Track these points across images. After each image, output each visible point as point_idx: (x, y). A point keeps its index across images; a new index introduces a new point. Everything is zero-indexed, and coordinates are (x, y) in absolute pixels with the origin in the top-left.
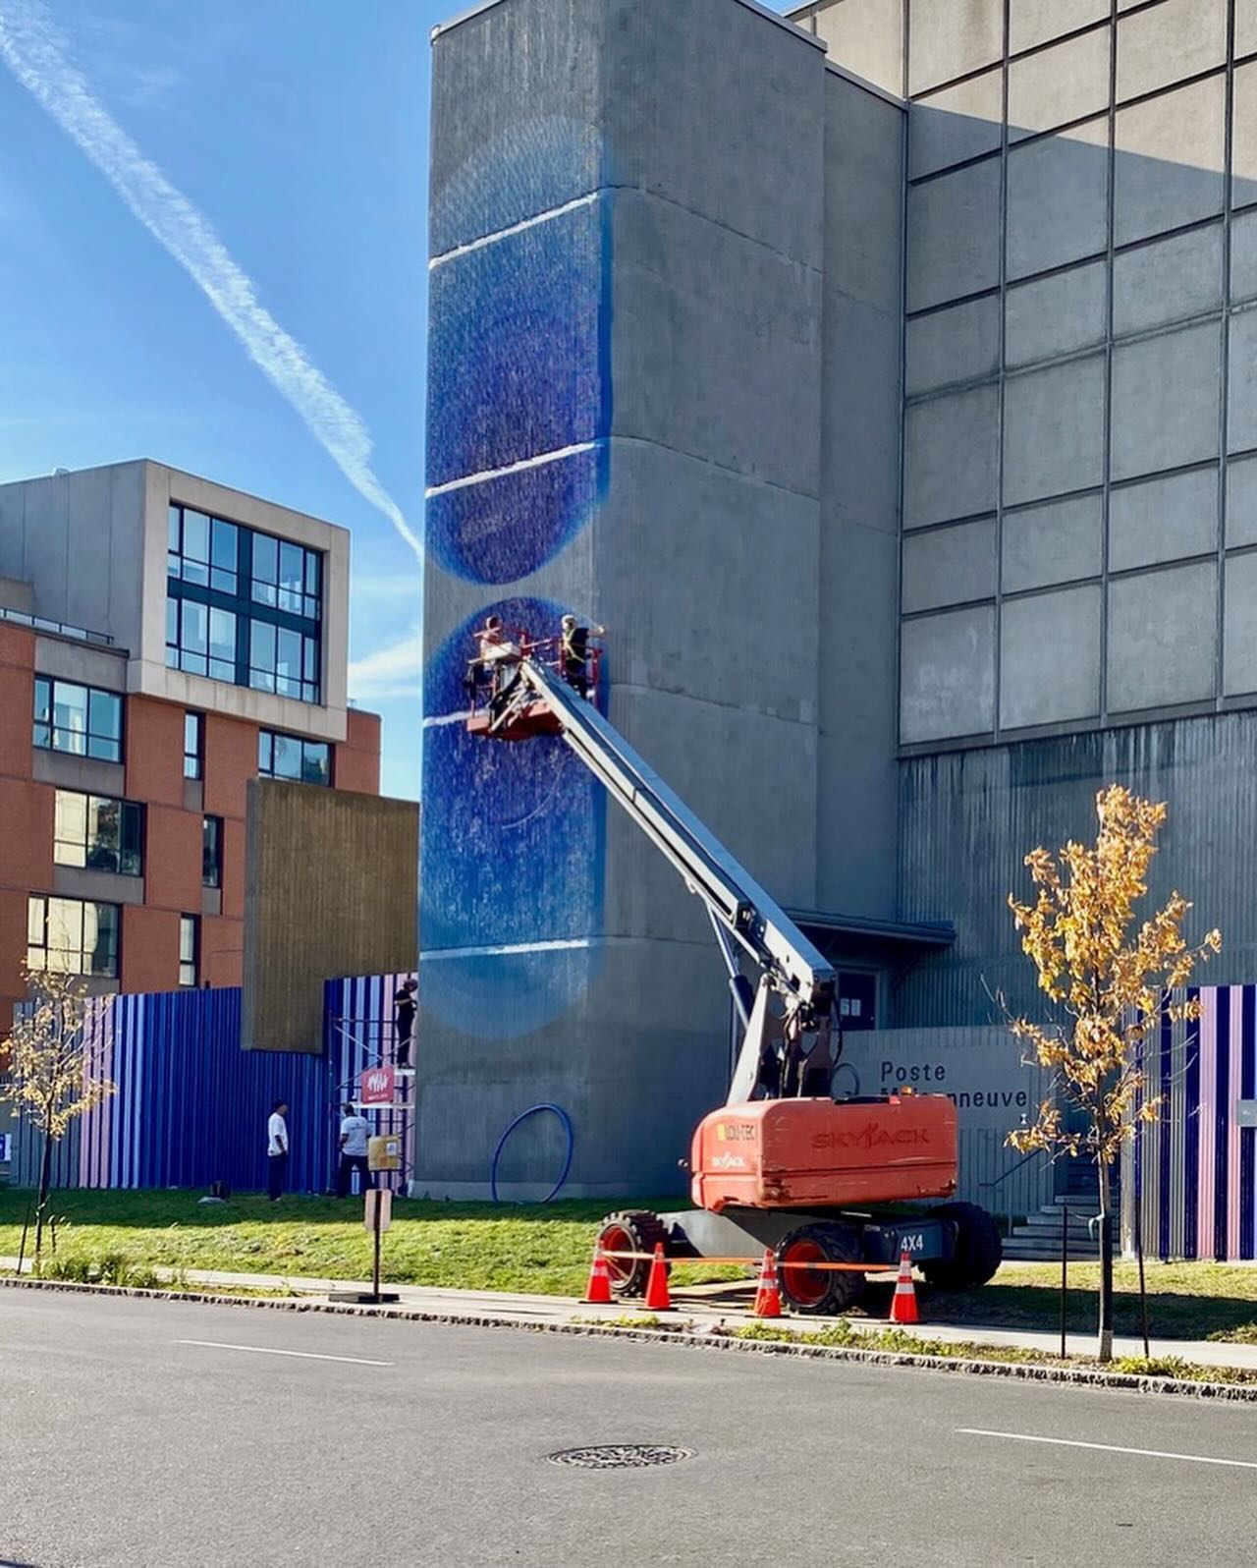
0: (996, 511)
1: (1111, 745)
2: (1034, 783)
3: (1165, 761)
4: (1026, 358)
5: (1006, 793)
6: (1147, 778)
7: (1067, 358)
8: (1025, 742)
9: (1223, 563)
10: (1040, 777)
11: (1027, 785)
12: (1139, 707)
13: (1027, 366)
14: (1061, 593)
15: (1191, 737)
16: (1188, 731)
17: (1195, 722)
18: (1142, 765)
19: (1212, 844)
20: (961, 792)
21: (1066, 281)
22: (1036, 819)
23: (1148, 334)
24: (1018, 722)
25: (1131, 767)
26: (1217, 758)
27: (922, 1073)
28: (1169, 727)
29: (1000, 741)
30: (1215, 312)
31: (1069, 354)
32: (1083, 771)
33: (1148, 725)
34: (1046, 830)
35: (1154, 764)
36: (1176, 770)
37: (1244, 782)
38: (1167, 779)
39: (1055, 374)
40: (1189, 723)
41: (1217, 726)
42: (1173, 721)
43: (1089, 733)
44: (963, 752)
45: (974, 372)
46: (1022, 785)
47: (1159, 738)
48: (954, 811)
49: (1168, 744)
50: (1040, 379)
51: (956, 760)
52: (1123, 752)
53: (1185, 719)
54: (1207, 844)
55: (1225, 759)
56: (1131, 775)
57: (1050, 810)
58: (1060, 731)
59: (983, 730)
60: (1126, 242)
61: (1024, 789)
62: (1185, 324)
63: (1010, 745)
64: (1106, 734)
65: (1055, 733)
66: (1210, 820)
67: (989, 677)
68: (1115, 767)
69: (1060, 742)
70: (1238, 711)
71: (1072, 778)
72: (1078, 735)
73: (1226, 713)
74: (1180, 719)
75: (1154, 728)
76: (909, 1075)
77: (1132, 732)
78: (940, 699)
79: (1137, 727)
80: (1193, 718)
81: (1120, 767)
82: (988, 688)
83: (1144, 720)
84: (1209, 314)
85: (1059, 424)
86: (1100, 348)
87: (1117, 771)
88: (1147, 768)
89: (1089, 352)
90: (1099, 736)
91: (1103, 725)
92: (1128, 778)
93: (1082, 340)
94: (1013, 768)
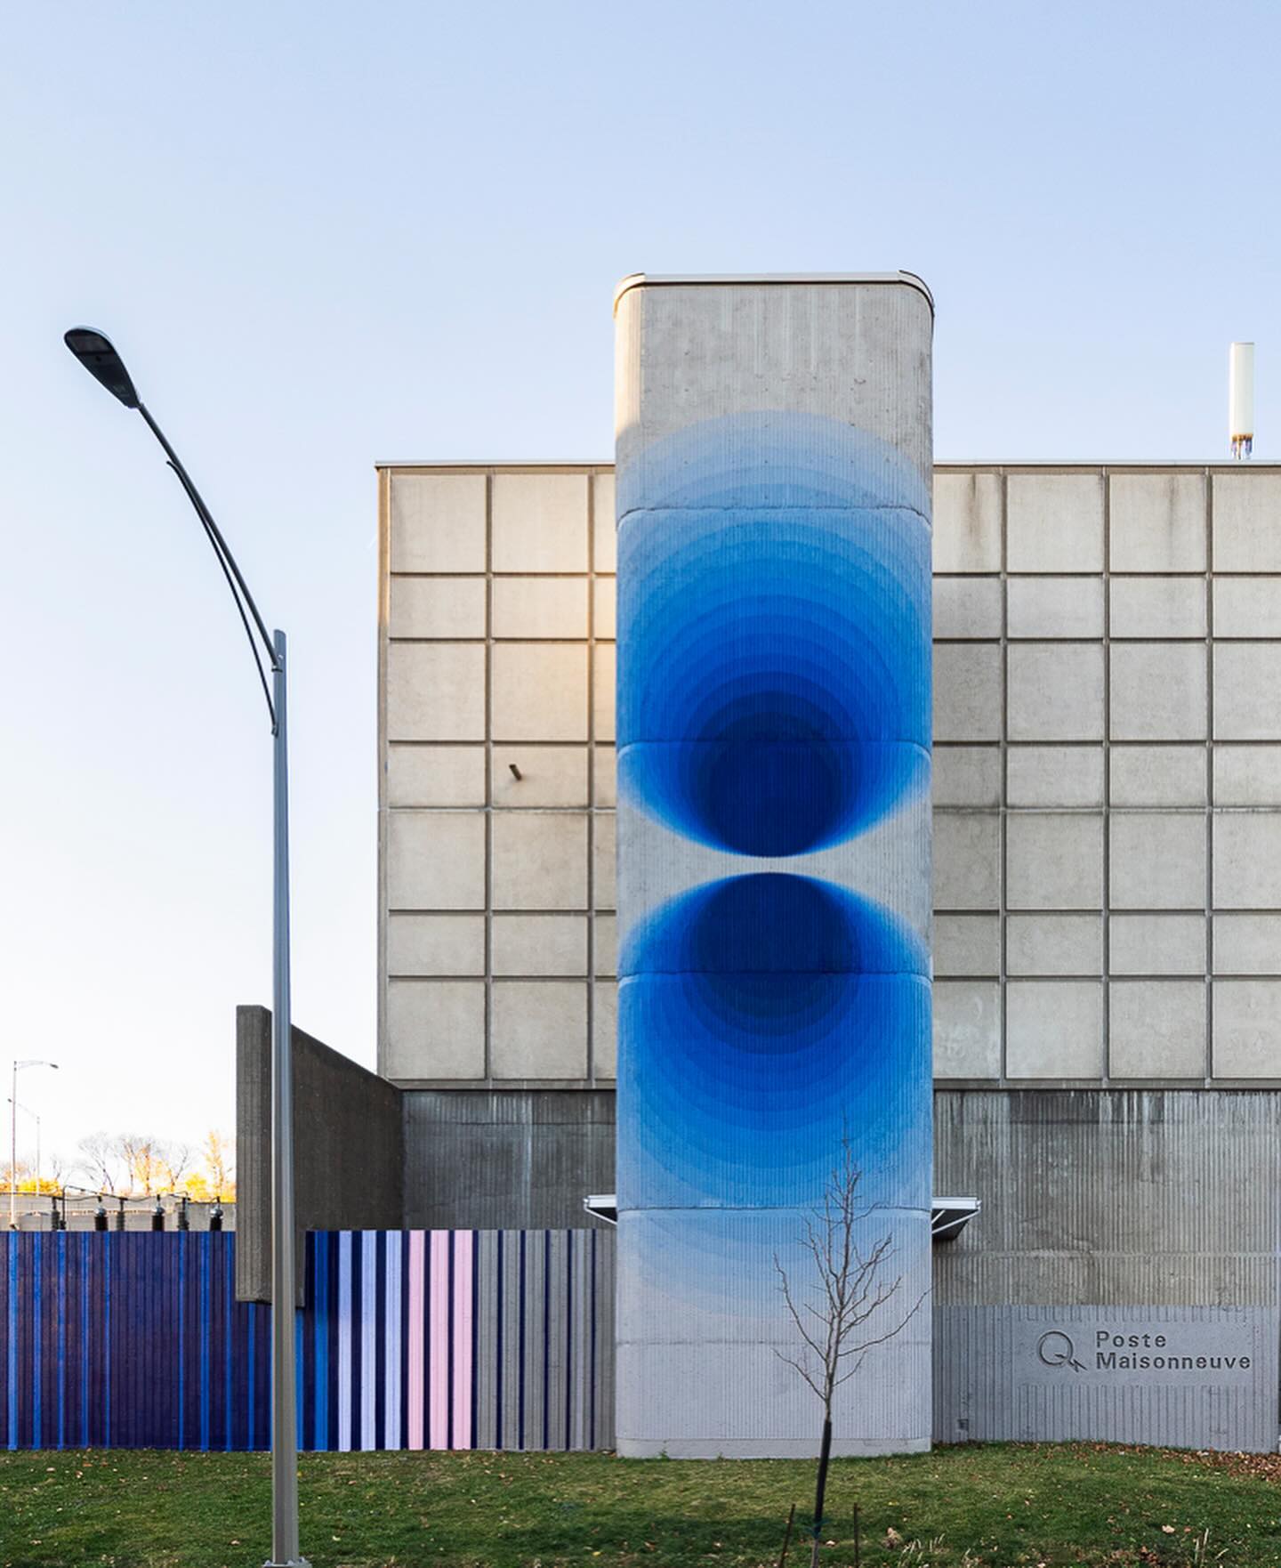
0: (998, 911)
1: (1106, 1102)
2: (1034, 1122)
3: (1156, 1119)
4: (1026, 801)
5: (1006, 1127)
6: (1140, 1129)
7: (1065, 810)
8: (1025, 1091)
9: (1211, 985)
10: (1040, 1118)
11: (1027, 1122)
12: (1139, 1077)
13: (1028, 808)
14: (1065, 984)
15: (1178, 1104)
16: (1175, 1099)
17: (1181, 1093)
18: (1135, 1119)
19: (1199, 1181)
20: (962, 1122)
21: (1065, 754)
22: (1038, 1149)
23: (1140, 810)
24: (1025, 1074)
25: (1126, 1119)
26: (1201, 1121)
27: (1141, 1342)
28: (1159, 1095)
29: (1005, 1087)
30: (1199, 807)
31: (1067, 807)
32: (1080, 1118)
33: (1140, 1091)
34: (1047, 1158)
35: (1146, 1119)
36: (1166, 1125)
37: (1224, 1139)
38: (1158, 1133)
39: (1056, 821)
40: (1176, 1094)
41: (1201, 1098)
42: (1162, 1090)
43: (1087, 1091)
44: (963, 1092)
45: (975, 801)
46: (1022, 1122)
47: (1150, 1101)
48: (955, 1135)
49: (1159, 1108)
50: (1042, 821)
51: (956, 1098)
52: (1117, 1108)
53: (1173, 1090)
54: (1194, 1181)
55: (1208, 1123)
56: (1126, 1125)
57: (1050, 1144)
58: (1064, 1086)
59: (990, 1077)
60: (1121, 738)
61: (1025, 1126)
62: (1174, 810)
63: (1011, 1092)
64: (1102, 1094)
65: (1059, 1087)
66: (1196, 1163)
67: (996, 1037)
68: (1110, 1118)
69: (1058, 1094)
70: (1219, 1090)
71: (1070, 1122)
72: (1075, 1090)
73: (1208, 1090)
74: (1168, 1090)
75: (1145, 1094)
76: (1127, 1342)
77: (1125, 1095)
78: (946, 1048)
79: (1129, 1091)
80: (1182, 1090)
81: (1116, 1119)
82: (994, 1046)
83: (1137, 1087)
84: (1195, 807)
85: (1061, 857)
86: (1097, 810)
87: (1113, 1122)
88: (1140, 1122)
89: (1086, 810)
90: (1094, 1093)
91: (1104, 1087)
92: (1123, 1128)
93: (1081, 801)
94: (1013, 1109)
